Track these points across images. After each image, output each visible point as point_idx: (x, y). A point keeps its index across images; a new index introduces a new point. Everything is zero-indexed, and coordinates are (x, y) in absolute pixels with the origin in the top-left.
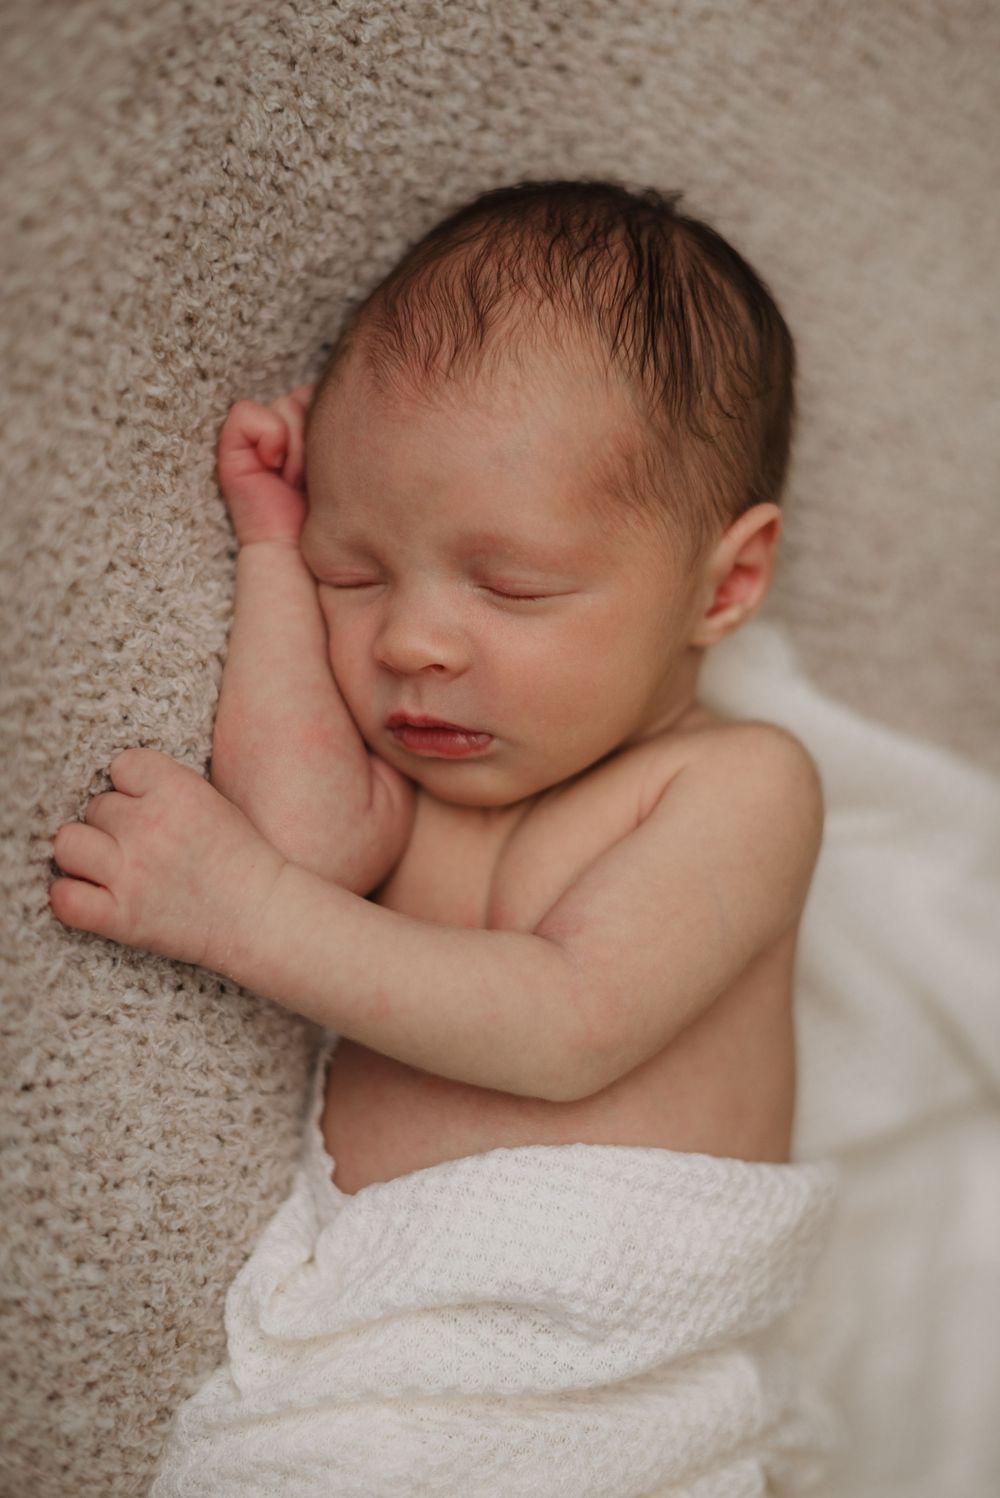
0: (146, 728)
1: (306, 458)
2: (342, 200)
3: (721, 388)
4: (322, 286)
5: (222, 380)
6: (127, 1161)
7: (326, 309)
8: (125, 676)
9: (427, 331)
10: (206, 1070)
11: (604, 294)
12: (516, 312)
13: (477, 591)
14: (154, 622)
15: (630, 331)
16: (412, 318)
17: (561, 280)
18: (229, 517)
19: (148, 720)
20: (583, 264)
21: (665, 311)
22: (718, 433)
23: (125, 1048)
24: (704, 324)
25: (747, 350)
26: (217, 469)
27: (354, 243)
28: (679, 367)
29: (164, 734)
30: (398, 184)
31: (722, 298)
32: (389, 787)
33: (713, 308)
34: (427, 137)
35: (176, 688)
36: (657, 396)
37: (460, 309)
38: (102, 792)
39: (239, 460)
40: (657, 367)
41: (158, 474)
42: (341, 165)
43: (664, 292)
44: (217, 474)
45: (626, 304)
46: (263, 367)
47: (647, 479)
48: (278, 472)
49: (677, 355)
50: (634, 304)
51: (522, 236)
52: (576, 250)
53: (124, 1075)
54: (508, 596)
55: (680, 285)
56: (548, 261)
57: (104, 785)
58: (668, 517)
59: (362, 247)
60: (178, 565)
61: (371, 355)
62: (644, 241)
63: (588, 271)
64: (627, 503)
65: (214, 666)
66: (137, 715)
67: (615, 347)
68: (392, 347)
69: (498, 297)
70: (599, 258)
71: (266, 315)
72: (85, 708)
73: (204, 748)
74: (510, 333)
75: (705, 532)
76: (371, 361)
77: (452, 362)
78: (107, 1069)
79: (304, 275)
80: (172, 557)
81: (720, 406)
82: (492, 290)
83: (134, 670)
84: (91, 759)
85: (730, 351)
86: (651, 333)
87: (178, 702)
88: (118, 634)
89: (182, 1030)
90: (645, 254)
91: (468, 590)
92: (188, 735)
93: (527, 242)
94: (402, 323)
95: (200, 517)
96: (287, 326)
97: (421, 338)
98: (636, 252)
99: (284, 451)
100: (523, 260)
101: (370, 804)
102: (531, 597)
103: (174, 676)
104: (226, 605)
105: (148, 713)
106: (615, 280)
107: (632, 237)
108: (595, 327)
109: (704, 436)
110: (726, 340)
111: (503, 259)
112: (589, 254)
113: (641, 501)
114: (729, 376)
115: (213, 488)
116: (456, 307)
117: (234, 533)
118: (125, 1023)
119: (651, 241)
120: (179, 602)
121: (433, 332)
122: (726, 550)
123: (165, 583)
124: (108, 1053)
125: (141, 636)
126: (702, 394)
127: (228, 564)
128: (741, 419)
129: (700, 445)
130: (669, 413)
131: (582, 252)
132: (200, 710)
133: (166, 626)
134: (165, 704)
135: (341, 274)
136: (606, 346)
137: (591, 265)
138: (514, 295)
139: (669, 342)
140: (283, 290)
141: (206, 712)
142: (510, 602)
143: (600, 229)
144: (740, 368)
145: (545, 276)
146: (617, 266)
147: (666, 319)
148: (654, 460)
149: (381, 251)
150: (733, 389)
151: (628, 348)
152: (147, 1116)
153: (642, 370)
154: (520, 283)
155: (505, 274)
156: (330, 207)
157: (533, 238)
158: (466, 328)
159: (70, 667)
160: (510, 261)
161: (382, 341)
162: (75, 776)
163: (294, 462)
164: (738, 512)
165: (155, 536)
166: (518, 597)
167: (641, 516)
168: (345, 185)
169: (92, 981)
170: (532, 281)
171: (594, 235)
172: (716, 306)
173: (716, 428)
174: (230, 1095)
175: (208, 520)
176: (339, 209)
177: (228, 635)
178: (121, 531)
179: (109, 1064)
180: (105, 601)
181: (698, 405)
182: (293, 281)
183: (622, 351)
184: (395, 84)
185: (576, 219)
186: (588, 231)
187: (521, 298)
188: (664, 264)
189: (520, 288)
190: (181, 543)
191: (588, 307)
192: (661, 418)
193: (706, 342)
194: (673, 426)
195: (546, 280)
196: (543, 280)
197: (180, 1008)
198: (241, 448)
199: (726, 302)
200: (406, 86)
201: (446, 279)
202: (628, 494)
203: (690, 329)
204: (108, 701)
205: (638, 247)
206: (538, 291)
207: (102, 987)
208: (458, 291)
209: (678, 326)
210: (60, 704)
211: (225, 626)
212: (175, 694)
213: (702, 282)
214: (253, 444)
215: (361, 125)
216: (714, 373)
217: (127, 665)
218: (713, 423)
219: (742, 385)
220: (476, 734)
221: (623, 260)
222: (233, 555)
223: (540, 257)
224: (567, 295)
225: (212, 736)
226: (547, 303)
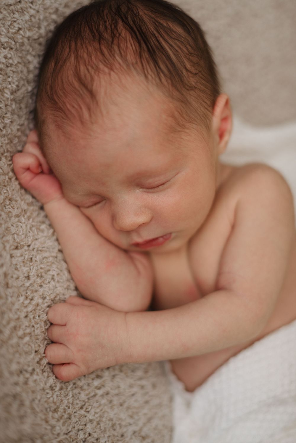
0: (51, 295)
1: (48, 163)
2: (11, 61)
3: (188, 66)
4: (19, 94)
5: (6, 154)
6: (125, 435)
7: (25, 101)
8: (35, 285)
9: (73, 107)
10: (131, 386)
11: (131, 57)
12: (103, 83)
13: (141, 190)
14: (34, 259)
15: (148, 67)
16: (64, 103)
17: (112, 60)
18: (33, 197)
19: (50, 292)
20: (116, 48)
21: (155, 50)
22: (196, 84)
23: (104, 401)
24: (171, 45)
25: (190, 46)
26: (20, 184)
27: (22, 72)
28: (171, 69)
29: (58, 292)
30: (26, 40)
31: (171, 30)
32: (140, 260)
33: (171, 37)
34: (27, 17)
35: (53, 274)
36: (170, 87)
37: (81, 92)
38: (50, 327)
39: (26, 177)
40: (165, 75)
41: (6, 208)
42: (4, 50)
43: (151, 42)
44: (22, 186)
45: (141, 57)
46: (15, 136)
47: (182, 118)
48: (42, 172)
49: (169, 66)
50: (143, 55)
51: (86, 47)
52: (110, 43)
53: (109, 410)
54: (154, 188)
55: (155, 35)
56: (103, 54)
57: (49, 324)
58: (194, 125)
59: (25, 70)
60: (29, 232)
61: (56, 124)
62: (131, 23)
63: (120, 51)
64: (179, 131)
65: (60, 255)
66: (46, 293)
67: (146, 77)
68: (63, 118)
69: (92, 79)
70: (120, 42)
71: (7, 121)
72: (30, 308)
73: (72, 286)
74: (106, 93)
75: (207, 120)
76: (59, 127)
77: (90, 116)
78: (104, 412)
79: (12, 97)
80: (26, 231)
81: (191, 73)
82: (89, 78)
83: (37, 281)
84: (41, 320)
85: (184, 49)
86: (156, 63)
87: (56, 278)
88: (26, 275)
89: (117, 379)
90: (135, 29)
91: (138, 192)
92: (65, 286)
93: (90, 49)
94: (62, 107)
95: (25, 207)
96: (15, 117)
97: (73, 111)
98: (131, 30)
99: (40, 165)
100: (93, 58)
101: (139, 273)
102: (163, 184)
103: (49, 270)
104: (51, 231)
105: (49, 290)
106: (131, 48)
107: (126, 24)
108: (135, 73)
109: (192, 88)
110: (181, 46)
111: (85, 61)
112: (116, 42)
113: (183, 127)
114: (189, 59)
115: (23, 191)
116: (79, 91)
117: (38, 201)
118: (100, 392)
119: (134, 22)
120: (37, 245)
121: (76, 106)
122: (216, 121)
123: (30, 243)
124: (101, 408)
125: (33, 268)
126: (184, 74)
127: (42, 214)
128: (200, 72)
129: (192, 92)
130: (178, 90)
131: (112, 42)
132: (64, 274)
133: (38, 257)
134: (52, 283)
135: (24, 85)
136: (142, 78)
137: (119, 47)
138: (98, 76)
139: (164, 63)
140: (8, 107)
141: (66, 273)
142: (156, 189)
143: (113, 26)
144: (191, 53)
145: (105, 62)
146: (128, 41)
147: (157, 53)
148: (181, 111)
149: (31, 67)
150: (193, 64)
151: (151, 74)
152: (123, 416)
153: (160, 80)
154: (97, 70)
155: (90, 68)
156: (7, 66)
157: (91, 46)
158: (88, 99)
159: (19, 300)
160: (89, 62)
161: (57, 117)
162: (39, 330)
163: (45, 167)
164: (213, 104)
165: (17, 230)
166: (158, 186)
167: (186, 132)
168: (9, 56)
169: (81, 388)
170: (101, 66)
171: (112, 32)
172: (171, 35)
173: (194, 82)
174: (142, 387)
175: (28, 204)
176: (11, 65)
177: (57, 240)
178: (7, 241)
179: (103, 411)
180: (16, 269)
181: (185, 78)
182: (9, 102)
183: (150, 77)
184: (6, 7)
185: (102, 28)
186: (109, 31)
187: (101, 76)
188: (144, 29)
189: (99, 72)
190: (26, 224)
191: (128, 66)
192: (176, 94)
193: (175, 52)
194: (182, 94)
195: (106, 63)
196: (105, 64)
197: (113, 373)
198: (24, 173)
199: (174, 31)
200: (11, 5)
201: (69, 80)
202: (178, 128)
203: (167, 51)
204: (36, 298)
205: (131, 28)
206: (106, 70)
207: (85, 387)
208: (76, 84)
209: (163, 53)
210: (23, 315)
211: (55, 238)
212: (53, 276)
213: (162, 28)
214: (28, 169)
215: (3, 31)
216: (183, 62)
217: (34, 281)
218: (192, 81)
219: (195, 59)
220: (165, 235)
221: (129, 37)
222: (42, 208)
223: (99, 53)
224: (117, 66)
225: (72, 279)
226: (112, 73)
